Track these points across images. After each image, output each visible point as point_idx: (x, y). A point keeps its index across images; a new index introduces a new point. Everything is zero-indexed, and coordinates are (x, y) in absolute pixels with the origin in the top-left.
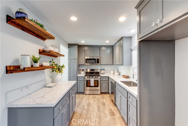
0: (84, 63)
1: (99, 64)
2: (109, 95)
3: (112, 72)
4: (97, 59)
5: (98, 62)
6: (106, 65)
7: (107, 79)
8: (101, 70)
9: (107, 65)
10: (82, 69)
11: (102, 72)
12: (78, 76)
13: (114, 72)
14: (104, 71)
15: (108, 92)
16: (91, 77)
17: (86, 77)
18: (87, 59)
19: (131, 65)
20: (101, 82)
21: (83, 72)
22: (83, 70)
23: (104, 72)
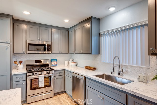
0: (24, 51)
1: (50, 52)
2: (65, 94)
3: (66, 63)
4: (48, 45)
5: (49, 50)
6: (59, 53)
7: (63, 74)
8: (52, 61)
9: (61, 53)
10: (19, 60)
11: (53, 63)
12: (13, 73)
13: (69, 63)
14: (56, 62)
15: (64, 90)
16: (40, 73)
17: (31, 74)
18: (29, 44)
19: (99, 54)
20: (55, 79)
21: (20, 66)
22: (21, 62)
23: (56, 64)
